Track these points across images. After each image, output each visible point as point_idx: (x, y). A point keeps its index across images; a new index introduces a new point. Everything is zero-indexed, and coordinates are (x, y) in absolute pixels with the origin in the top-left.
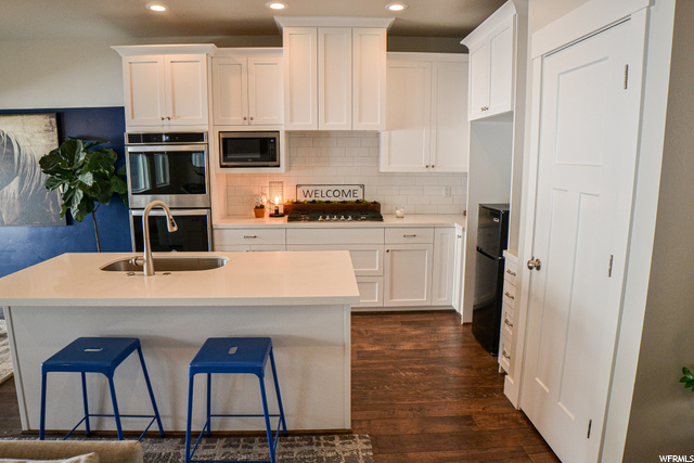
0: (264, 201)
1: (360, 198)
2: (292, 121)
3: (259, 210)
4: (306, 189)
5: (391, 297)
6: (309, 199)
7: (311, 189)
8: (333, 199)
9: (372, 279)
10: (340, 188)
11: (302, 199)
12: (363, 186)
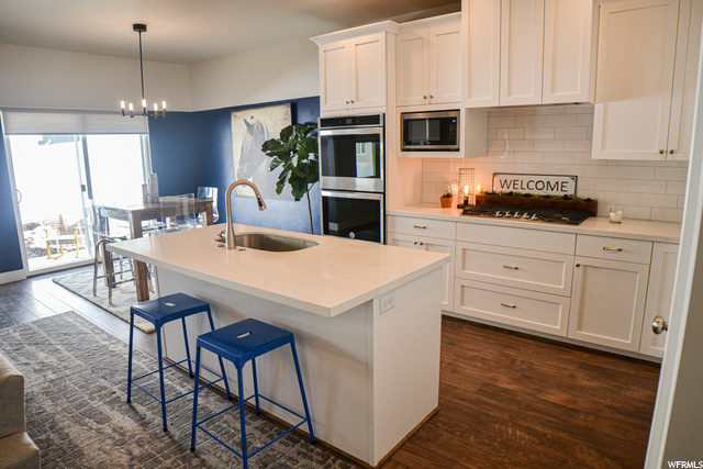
0: (454, 189)
1: (570, 192)
2: (470, 96)
3: (446, 199)
4: (503, 178)
5: (580, 328)
6: (505, 190)
7: (509, 178)
8: (535, 192)
9: (556, 299)
10: (545, 179)
11: (498, 189)
12: (575, 178)
